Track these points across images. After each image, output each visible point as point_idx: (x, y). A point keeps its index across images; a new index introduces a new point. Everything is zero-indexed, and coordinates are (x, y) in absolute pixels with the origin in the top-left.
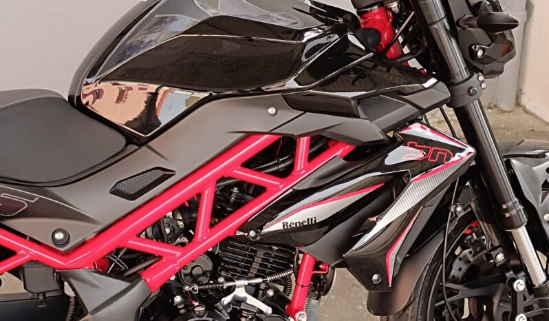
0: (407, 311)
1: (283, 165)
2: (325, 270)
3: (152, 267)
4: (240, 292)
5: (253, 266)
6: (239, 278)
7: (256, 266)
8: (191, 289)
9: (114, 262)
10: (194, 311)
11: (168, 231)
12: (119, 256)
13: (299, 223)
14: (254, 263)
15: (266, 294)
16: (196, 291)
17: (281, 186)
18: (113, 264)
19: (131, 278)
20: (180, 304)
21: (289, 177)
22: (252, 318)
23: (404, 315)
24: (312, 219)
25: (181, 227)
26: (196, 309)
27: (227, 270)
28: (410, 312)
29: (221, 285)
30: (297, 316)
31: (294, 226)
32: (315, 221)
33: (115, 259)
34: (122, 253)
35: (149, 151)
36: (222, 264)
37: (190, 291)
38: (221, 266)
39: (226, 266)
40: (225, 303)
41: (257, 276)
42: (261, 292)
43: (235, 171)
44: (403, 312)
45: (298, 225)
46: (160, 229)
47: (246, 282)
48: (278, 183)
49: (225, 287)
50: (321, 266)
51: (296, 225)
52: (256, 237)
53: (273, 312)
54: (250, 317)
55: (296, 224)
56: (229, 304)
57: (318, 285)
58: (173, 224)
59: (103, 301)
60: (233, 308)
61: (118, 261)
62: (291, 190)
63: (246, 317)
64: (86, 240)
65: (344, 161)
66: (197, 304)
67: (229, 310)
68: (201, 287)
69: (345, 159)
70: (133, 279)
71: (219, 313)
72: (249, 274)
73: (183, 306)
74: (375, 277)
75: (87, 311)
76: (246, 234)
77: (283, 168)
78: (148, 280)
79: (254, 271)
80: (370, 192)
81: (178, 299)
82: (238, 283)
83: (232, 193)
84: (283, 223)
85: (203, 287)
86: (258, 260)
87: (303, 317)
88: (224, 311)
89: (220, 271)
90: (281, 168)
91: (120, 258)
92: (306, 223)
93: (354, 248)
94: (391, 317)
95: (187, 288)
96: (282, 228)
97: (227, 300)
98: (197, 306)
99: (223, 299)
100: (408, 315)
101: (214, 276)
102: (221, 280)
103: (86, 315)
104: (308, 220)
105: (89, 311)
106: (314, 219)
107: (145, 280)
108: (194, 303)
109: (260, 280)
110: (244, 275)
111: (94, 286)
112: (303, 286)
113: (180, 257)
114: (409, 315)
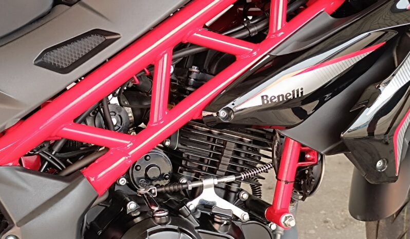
0: (401, 214)
1: (255, 28)
2: (313, 160)
3: (97, 162)
4: (209, 195)
5: (222, 162)
6: (206, 177)
7: (226, 161)
8: (147, 192)
9: (46, 160)
10: (154, 217)
11: (114, 121)
12: (53, 153)
13: (282, 95)
14: (223, 158)
15: (238, 197)
16: (154, 194)
17: (255, 53)
18: (46, 163)
19: (70, 177)
20: (134, 211)
21: (263, 42)
22: (227, 224)
23: (399, 219)
24: (298, 92)
25: (130, 119)
26: (157, 215)
27: (190, 170)
28: (405, 214)
29: (184, 186)
30: (283, 219)
31: (276, 100)
32: (302, 93)
33: (49, 156)
34: (56, 149)
35: (84, 9)
36: (183, 163)
37: (146, 194)
38: (182, 166)
39: (188, 164)
40: (192, 208)
41: (228, 174)
42: (233, 195)
43: (195, 34)
44: (397, 216)
45: (281, 100)
46: (105, 119)
47: (216, 181)
48: (252, 50)
49: (190, 188)
50: (308, 156)
51: (279, 99)
52: (228, 117)
53: (251, 219)
54: (225, 223)
55: (278, 97)
56: (196, 209)
57: (302, 182)
58: (119, 112)
59: (33, 207)
60: (202, 213)
61: (52, 159)
62: (268, 56)
63: (220, 223)
64: (6, 128)
65: (331, 18)
66: (156, 209)
67: (198, 216)
68: (160, 190)
69: (332, 15)
70: (73, 179)
71: (186, 219)
72: (218, 172)
73: (138, 213)
74: (379, 164)
75: (12, 223)
76: (215, 114)
77: (255, 32)
78: (92, 179)
79: (223, 168)
80: (368, 53)
81: (132, 206)
82: (206, 182)
83: (191, 73)
84: (262, 97)
85: (163, 189)
86: (228, 153)
87: (290, 220)
88: (191, 217)
89: (181, 171)
90: (253, 32)
91: (54, 155)
92: (291, 97)
93: (352, 127)
94: (382, 222)
95: (142, 191)
96: (261, 104)
97: (193, 204)
98: (157, 211)
99: (188, 204)
100: (403, 219)
101: (174, 178)
102: (184, 181)
103: (11, 228)
104: (293, 91)
105: (15, 222)
106: (300, 91)
107: (89, 180)
108: (153, 208)
109: (232, 178)
110: (212, 172)
111: (18, 187)
112: (287, 182)
113: (132, 148)
114: (405, 218)
